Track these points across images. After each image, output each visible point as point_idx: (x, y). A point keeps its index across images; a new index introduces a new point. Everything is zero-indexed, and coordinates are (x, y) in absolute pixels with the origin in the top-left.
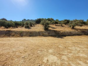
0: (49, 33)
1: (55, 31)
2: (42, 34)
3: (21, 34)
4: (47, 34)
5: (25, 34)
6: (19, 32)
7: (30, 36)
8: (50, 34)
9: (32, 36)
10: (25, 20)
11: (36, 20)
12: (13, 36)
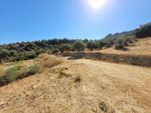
5: (121, 59)
6: (112, 55)
7: (134, 64)
9: (139, 65)
11: (137, 30)
12: (104, 60)
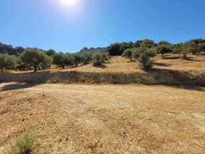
0: (157, 78)
1: (172, 72)
2: (139, 79)
3: (96, 79)
4: (151, 78)
5: (103, 79)
7: (115, 83)
8: (162, 80)
10: (86, 49)
11: (109, 47)
